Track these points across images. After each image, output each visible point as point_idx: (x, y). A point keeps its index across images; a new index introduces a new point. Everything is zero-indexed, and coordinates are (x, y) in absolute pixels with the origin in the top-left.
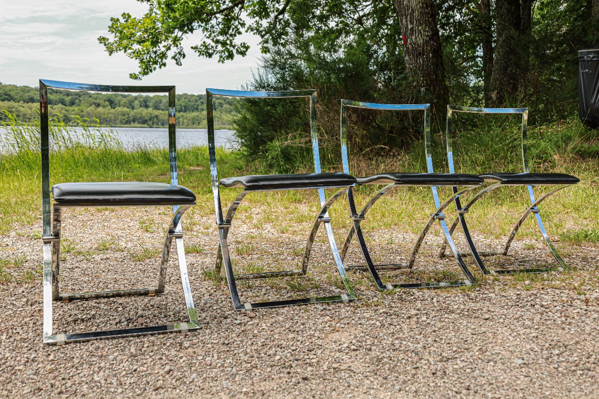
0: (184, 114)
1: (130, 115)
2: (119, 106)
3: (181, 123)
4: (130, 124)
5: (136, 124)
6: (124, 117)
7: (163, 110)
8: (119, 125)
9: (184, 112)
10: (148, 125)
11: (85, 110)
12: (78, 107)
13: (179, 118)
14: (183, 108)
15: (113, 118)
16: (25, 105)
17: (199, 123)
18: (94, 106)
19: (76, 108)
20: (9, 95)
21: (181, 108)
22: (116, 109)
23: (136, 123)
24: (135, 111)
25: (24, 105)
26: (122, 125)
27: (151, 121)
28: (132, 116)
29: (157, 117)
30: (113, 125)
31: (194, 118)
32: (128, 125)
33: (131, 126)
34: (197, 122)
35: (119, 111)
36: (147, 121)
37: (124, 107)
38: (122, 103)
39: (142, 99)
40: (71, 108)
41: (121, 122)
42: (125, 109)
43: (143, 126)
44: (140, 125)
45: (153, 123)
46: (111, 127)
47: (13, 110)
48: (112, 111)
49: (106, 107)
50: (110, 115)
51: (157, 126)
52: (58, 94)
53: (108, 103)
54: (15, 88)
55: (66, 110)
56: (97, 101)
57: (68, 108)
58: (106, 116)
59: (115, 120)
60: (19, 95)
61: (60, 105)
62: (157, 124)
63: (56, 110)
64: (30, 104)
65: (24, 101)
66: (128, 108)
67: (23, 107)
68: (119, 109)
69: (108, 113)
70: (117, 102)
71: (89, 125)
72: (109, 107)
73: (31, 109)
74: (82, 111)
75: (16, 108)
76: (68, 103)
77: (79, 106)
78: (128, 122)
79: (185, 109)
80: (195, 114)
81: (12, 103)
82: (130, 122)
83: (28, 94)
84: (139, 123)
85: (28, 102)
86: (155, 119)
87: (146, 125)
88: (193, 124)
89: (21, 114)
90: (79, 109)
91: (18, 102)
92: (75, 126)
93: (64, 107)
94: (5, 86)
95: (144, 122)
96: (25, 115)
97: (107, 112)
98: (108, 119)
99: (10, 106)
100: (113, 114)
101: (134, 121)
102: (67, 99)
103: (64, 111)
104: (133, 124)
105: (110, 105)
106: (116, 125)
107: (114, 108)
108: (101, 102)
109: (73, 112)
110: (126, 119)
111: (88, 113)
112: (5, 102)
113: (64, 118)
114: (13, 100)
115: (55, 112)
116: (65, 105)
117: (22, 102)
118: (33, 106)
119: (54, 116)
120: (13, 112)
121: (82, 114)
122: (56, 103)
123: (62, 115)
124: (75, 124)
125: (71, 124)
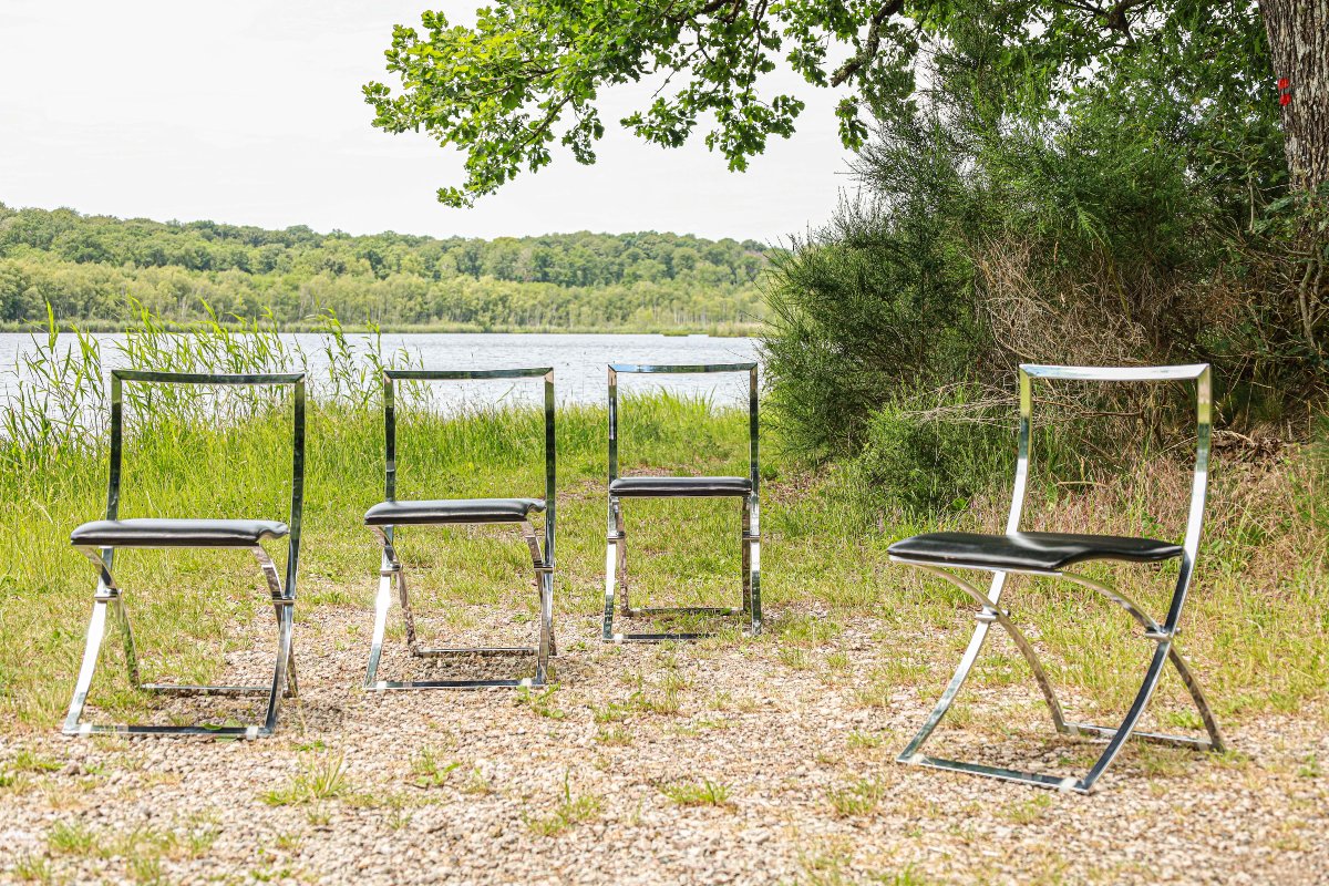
0: (583, 291)
1: (429, 296)
2: (398, 272)
3: (572, 318)
4: (428, 322)
5: (445, 323)
6: (411, 303)
7: (521, 280)
8: (398, 327)
9: (583, 284)
10: (480, 323)
11: (302, 285)
12: (285, 276)
13: (569, 301)
14: (579, 273)
15: (381, 307)
16: (141, 272)
17: (624, 318)
18: (326, 271)
19: (277, 279)
20: (97, 246)
21: (575, 275)
22: (388, 279)
23: (446, 318)
24: (442, 284)
25: (136, 272)
26: (405, 326)
27: (489, 314)
28: (435, 297)
29: (504, 299)
31: (611, 303)
32: (421, 326)
33: (431, 327)
34: (620, 313)
35: (397, 287)
36: (476, 313)
37: (412, 272)
38: (405, 261)
39: (461, 251)
40: (267, 278)
41: (404, 318)
42: (415, 279)
43: (464, 326)
44: (456, 326)
45: (493, 318)
47: (108, 286)
48: (379, 284)
49: (361, 274)
50: (371, 297)
51: (504, 327)
52: (230, 239)
53: (367, 263)
54: (112, 226)
55: (252, 287)
56: (338, 258)
57: (256, 278)
58: (360, 300)
59: (385, 311)
60: (123, 244)
61: (235, 271)
62: (505, 321)
63: (224, 285)
64: (152, 268)
65: (137, 262)
66: (422, 275)
67: (134, 279)
68: (397, 279)
69: (368, 291)
70: (391, 259)
72: (371, 274)
73: (155, 283)
74: (296, 288)
75: (115, 283)
76: (255, 266)
77: (288, 271)
78: (424, 316)
79: (585, 277)
80: (615, 289)
81: (104, 268)
82: (428, 316)
83: (147, 242)
84: (455, 318)
85: (147, 265)
86: (500, 308)
87: (471, 325)
88: (608, 319)
89: (127, 298)
90: (286, 282)
91: (122, 264)
93: (245, 275)
94: (87, 220)
95: (468, 316)
96: (140, 299)
97: (364, 289)
98: (367, 310)
99: (100, 277)
100: (381, 293)
101: (439, 314)
102: (254, 254)
103: (244, 289)
104: (435, 324)
105: (373, 268)
107: (383, 278)
108: (348, 259)
109: (271, 291)
110: (418, 308)
111: (310, 292)
112: (86, 264)
113: (245, 308)
114: (108, 260)
115: (221, 290)
116: (247, 271)
117: (130, 264)
118: (161, 275)
119: (218, 301)
120: (108, 293)
121: (293, 294)
122: (225, 266)
123: (239, 300)
124: (276, 324)
125: (264, 324)
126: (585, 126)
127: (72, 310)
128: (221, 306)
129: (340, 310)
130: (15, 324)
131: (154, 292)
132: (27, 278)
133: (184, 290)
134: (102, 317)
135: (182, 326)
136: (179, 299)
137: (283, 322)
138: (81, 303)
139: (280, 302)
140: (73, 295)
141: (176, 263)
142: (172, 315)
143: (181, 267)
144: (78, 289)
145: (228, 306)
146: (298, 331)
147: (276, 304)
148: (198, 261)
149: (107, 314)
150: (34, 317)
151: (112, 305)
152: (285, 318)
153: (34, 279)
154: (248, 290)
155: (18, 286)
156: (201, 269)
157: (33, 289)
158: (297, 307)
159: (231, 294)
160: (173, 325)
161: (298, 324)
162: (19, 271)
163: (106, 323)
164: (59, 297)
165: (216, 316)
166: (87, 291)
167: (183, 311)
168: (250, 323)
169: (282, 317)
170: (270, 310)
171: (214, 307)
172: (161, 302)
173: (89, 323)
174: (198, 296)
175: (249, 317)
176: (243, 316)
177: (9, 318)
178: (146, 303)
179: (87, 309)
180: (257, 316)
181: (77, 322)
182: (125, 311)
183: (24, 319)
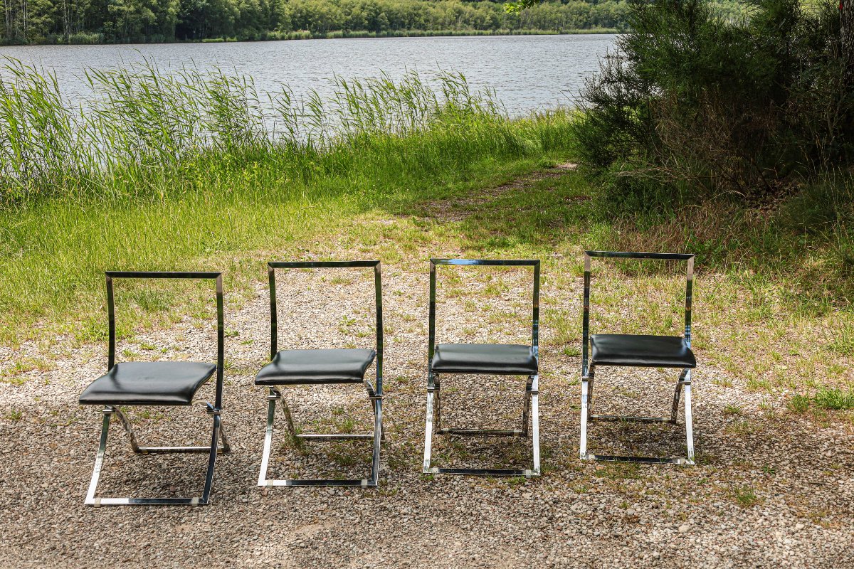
1: (590, 13)
4: (590, 28)
5: (599, 29)
6: (581, 18)
8: (573, 31)
10: (618, 28)
15: (565, 20)
16: (438, 3)
22: (569, 4)
23: (600, 25)
24: (598, 6)
25: (435, 4)
26: (577, 30)
28: (594, 14)
30: (563, 31)
32: (586, 31)
33: (591, 31)
35: (574, 8)
36: (616, 22)
40: (502, 6)
41: (577, 26)
42: (584, 4)
43: (610, 30)
44: (605, 30)
46: (561, 33)
47: (420, 12)
48: (563, 7)
50: (559, 14)
55: (495, 10)
57: (497, 5)
58: (553, 16)
59: (567, 22)
61: (487, 2)
63: (481, 10)
64: (443, 1)
66: (588, 1)
67: (434, 7)
68: (572, 4)
69: (557, 11)
71: (528, 31)
72: (559, 1)
73: (445, 9)
75: (425, 9)
78: (587, 25)
81: (420, 2)
82: (590, 24)
84: (604, 26)
87: (614, 30)
89: (431, 18)
92: (507, 34)
93: (492, 4)
95: (612, 24)
96: (437, 18)
97: (555, 10)
98: (557, 22)
100: (564, 12)
101: (596, 23)
103: (491, 12)
104: (594, 29)
106: (568, 30)
107: (567, 3)
110: (585, 20)
113: (491, 21)
115: (479, 12)
116: (494, 1)
118: (448, 5)
119: (478, 18)
120: (420, 16)
123: (488, 18)
124: (508, 31)
125: (501, 31)
127: (402, 25)
128: (479, 21)
129: (543, 23)
130: (374, 33)
131: (444, 14)
132: (380, 8)
133: (460, 12)
134: (418, 29)
135: (459, 32)
136: (457, 18)
137: (511, 30)
138: (407, 21)
139: (510, 18)
140: (403, 17)
142: (453, 26)
144: (406, 14)
145: (483, 20)
146: (519, 34)
147: (507, 19)
149: (421, 26)
150: (383, 29)
151: (423, 22)
153: (384, 8)
154: (493, 12)
155: (376, 12)
156: (469, 1)
157: (383, 14)
158: (519, 21)
159: (484, 14)
160: (454, 32)
161: (519, 31)
162: (376, 4)
163: (419, 32)
164: (396, 18)
165: (475, 27)
166: (410, 14)
167: (459, 24)
168: (494, 30)
169: (511, 26)
170: (505, 23)
171: (475, 22)
172: (448, 19)
173: (412, 32)
174: (467, 16)
175: (494, 27)
176: (489, 27)
177: (370, 30)
178: (440, 20)
179: (410, 24)
180: (498, 26)
181: (406, 32)
182: (430, 25)
183: (378, 30)
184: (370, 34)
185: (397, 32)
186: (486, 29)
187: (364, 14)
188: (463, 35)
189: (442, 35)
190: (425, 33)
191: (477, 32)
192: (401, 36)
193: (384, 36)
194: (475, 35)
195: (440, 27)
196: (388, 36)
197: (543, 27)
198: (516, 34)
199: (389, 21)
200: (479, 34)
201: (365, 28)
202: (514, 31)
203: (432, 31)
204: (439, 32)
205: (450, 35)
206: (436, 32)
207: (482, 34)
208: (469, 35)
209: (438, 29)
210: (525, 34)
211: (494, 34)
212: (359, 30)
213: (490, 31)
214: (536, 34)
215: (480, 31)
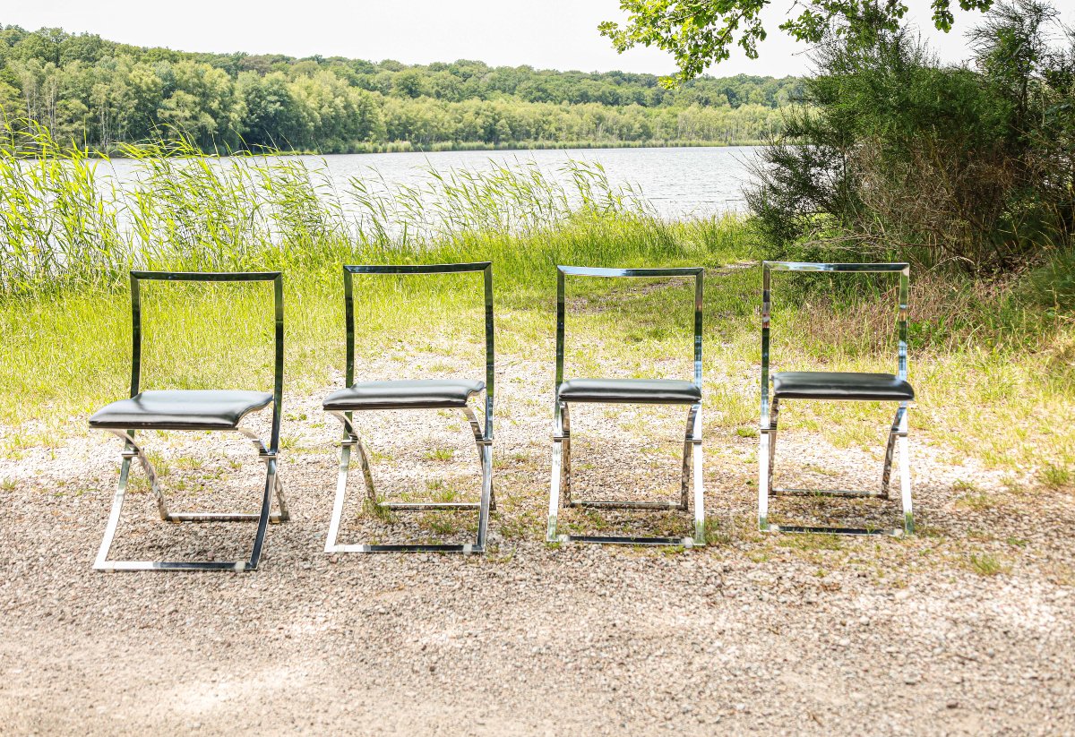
1: (768, 120)
2: (747, 103)
6: (755, 125)
8: (746, 142)
11: (679, 113)
12: (668, 108)
15: (734, 128)
16: (573, 108)
18: (696, 103)
19: (664, 111)
20: (544, 91)
22: (740, 108)
24: (777, 110)
25: (570, 108)
26: (751, 141)
28: (772, 120)
30: (733, 142)
35: (747, 113)
37: (757, 103)
38: (752, 96)
39: (791, 86)
40: (655, 111)
41: (751, 136)
42: (760, 109)
46: (730, 145)
47: (551, 118)
48: (734, 112)
49: (720, 105)
50: (727, 121)
52: (633, 83)
53: (725, 97)
54: (555, 77)
55: (646, 116)
56: (703, 95)
57: (647, 110)
58: (720, 123)
59: (737, 131)
60: (561, 89)
61: (635, 106)
63: (627, 115)
64: (580, 105)
65: (570, 101)
66: (764, 105)
67: (568, 112)
68: (745, 108)
69: (725, 117)
70: (743, 93)
71: (688, 142)
72: (728, 105)
73: (582, 115)
74: (676, 116)
75: (556, 115)
76: (648, 101)
77: (671, 105)
81: (550, 106)
82: (767, 133)
83: (577, 87)
85: (576, 102)
89: (564, 126)
90: (669, 113)
91: (560, 103)
92: (662, 146)
93: (641, 108)
94: (539, 74)
96: (571, 127)
97: (722, 116)
98: (725, 130)
99: (546, 112)
100: (734, 119)
102: (649, 93)
103: (640, 117)
105: (730, 100)
106: (739, 141)
107: (737, 107)
108: (712, 95)
109: (659, 119)
110: (760, 128)
111: (685, 118)
112: (536, 103)
113: (641, 130)
114: (552, 100)
115: (624, 119)
116: (644, 105)
117: (566, 102)
118: (585, 110)
119: (623, 126)
120: (550, 123)
121: (674, 120)
122: (629, 102)
123: (637, 125)
124: (662, 142)
125: (654, 142)
126: (754, 32)
127: (528, 135)
128: (625, 130)
129: (706, 131)
130: (492, 145)
131: (580, 121)
132: (499, 114)
133: (600, 119)
134: (548, 139)
135: (599, 143)
136: (597, 125)
137: (666, 140)
138: (534, 130)
139: (665, 126)
140: (529, 125)
141: (596, 101)
142: (592, 136)
143: (599, 104)
144: (532, 120)
145: (630, 130)
146: (677, 145)
147: (662, 128)
148: (610, 100)
149: (550, 137)
150: (504, 140)
151: (553, 130)
152: (668, 137)
153: (504, 114)
154: (643, 119)
155: (494, 119)
156: (612, 104)
157: (503, 121)
158: (676, 129)
159: (632, 121)
160: (592, 144)
161: (676, 141)
162: (494, 109)
163: (549, 143)
164: (520, 126)
165: (621, 137)
166: (537, 122)
167: (600, 134)
168: (644, 141)
169: (666, 136)
170: (658, 132)
171: (620, 131)
172: (585, 128)
173: (538, 143)
174: (610, 123)
175: (644, 137)
176: (639, 136)
177: (488, 140)
178: (576, 129)
179: (537, 134)
180: (649, 136)
181: (531, 143)
182: (562, 135)
183: (497, 141)
184: (486, 146)
185: (521, 143)
186: (634, 139)
187: (480, 121)
188: (605, 147)
189: (578, 147)
190: (557, 144)
191: (622, 143)
192: (524, 148)
193: (504, 148)
194: (620, 147)
195: (575, 137)
196: (510, 148)
197: (707, 138)
198: (672, 146)
199: (511, 129)
200: (625, 146)
201: (480, 138)
202: (670, 142)
203: (565, 143)
204: (575, 143)
205: (589, 147)
206: (570, 143)
207: (629, 146)
208: (612, 147)
209: (572, 140)
210: (684, 146)
211: (644, 146)
212: (472, 141)
213: (639, 142)
214: (699, 146)
215: (627, 142)
